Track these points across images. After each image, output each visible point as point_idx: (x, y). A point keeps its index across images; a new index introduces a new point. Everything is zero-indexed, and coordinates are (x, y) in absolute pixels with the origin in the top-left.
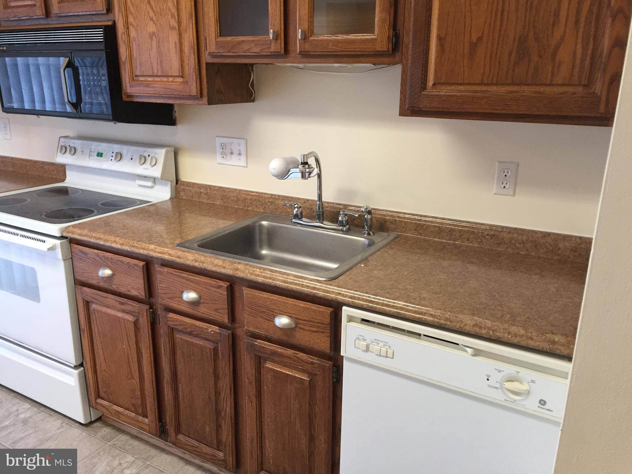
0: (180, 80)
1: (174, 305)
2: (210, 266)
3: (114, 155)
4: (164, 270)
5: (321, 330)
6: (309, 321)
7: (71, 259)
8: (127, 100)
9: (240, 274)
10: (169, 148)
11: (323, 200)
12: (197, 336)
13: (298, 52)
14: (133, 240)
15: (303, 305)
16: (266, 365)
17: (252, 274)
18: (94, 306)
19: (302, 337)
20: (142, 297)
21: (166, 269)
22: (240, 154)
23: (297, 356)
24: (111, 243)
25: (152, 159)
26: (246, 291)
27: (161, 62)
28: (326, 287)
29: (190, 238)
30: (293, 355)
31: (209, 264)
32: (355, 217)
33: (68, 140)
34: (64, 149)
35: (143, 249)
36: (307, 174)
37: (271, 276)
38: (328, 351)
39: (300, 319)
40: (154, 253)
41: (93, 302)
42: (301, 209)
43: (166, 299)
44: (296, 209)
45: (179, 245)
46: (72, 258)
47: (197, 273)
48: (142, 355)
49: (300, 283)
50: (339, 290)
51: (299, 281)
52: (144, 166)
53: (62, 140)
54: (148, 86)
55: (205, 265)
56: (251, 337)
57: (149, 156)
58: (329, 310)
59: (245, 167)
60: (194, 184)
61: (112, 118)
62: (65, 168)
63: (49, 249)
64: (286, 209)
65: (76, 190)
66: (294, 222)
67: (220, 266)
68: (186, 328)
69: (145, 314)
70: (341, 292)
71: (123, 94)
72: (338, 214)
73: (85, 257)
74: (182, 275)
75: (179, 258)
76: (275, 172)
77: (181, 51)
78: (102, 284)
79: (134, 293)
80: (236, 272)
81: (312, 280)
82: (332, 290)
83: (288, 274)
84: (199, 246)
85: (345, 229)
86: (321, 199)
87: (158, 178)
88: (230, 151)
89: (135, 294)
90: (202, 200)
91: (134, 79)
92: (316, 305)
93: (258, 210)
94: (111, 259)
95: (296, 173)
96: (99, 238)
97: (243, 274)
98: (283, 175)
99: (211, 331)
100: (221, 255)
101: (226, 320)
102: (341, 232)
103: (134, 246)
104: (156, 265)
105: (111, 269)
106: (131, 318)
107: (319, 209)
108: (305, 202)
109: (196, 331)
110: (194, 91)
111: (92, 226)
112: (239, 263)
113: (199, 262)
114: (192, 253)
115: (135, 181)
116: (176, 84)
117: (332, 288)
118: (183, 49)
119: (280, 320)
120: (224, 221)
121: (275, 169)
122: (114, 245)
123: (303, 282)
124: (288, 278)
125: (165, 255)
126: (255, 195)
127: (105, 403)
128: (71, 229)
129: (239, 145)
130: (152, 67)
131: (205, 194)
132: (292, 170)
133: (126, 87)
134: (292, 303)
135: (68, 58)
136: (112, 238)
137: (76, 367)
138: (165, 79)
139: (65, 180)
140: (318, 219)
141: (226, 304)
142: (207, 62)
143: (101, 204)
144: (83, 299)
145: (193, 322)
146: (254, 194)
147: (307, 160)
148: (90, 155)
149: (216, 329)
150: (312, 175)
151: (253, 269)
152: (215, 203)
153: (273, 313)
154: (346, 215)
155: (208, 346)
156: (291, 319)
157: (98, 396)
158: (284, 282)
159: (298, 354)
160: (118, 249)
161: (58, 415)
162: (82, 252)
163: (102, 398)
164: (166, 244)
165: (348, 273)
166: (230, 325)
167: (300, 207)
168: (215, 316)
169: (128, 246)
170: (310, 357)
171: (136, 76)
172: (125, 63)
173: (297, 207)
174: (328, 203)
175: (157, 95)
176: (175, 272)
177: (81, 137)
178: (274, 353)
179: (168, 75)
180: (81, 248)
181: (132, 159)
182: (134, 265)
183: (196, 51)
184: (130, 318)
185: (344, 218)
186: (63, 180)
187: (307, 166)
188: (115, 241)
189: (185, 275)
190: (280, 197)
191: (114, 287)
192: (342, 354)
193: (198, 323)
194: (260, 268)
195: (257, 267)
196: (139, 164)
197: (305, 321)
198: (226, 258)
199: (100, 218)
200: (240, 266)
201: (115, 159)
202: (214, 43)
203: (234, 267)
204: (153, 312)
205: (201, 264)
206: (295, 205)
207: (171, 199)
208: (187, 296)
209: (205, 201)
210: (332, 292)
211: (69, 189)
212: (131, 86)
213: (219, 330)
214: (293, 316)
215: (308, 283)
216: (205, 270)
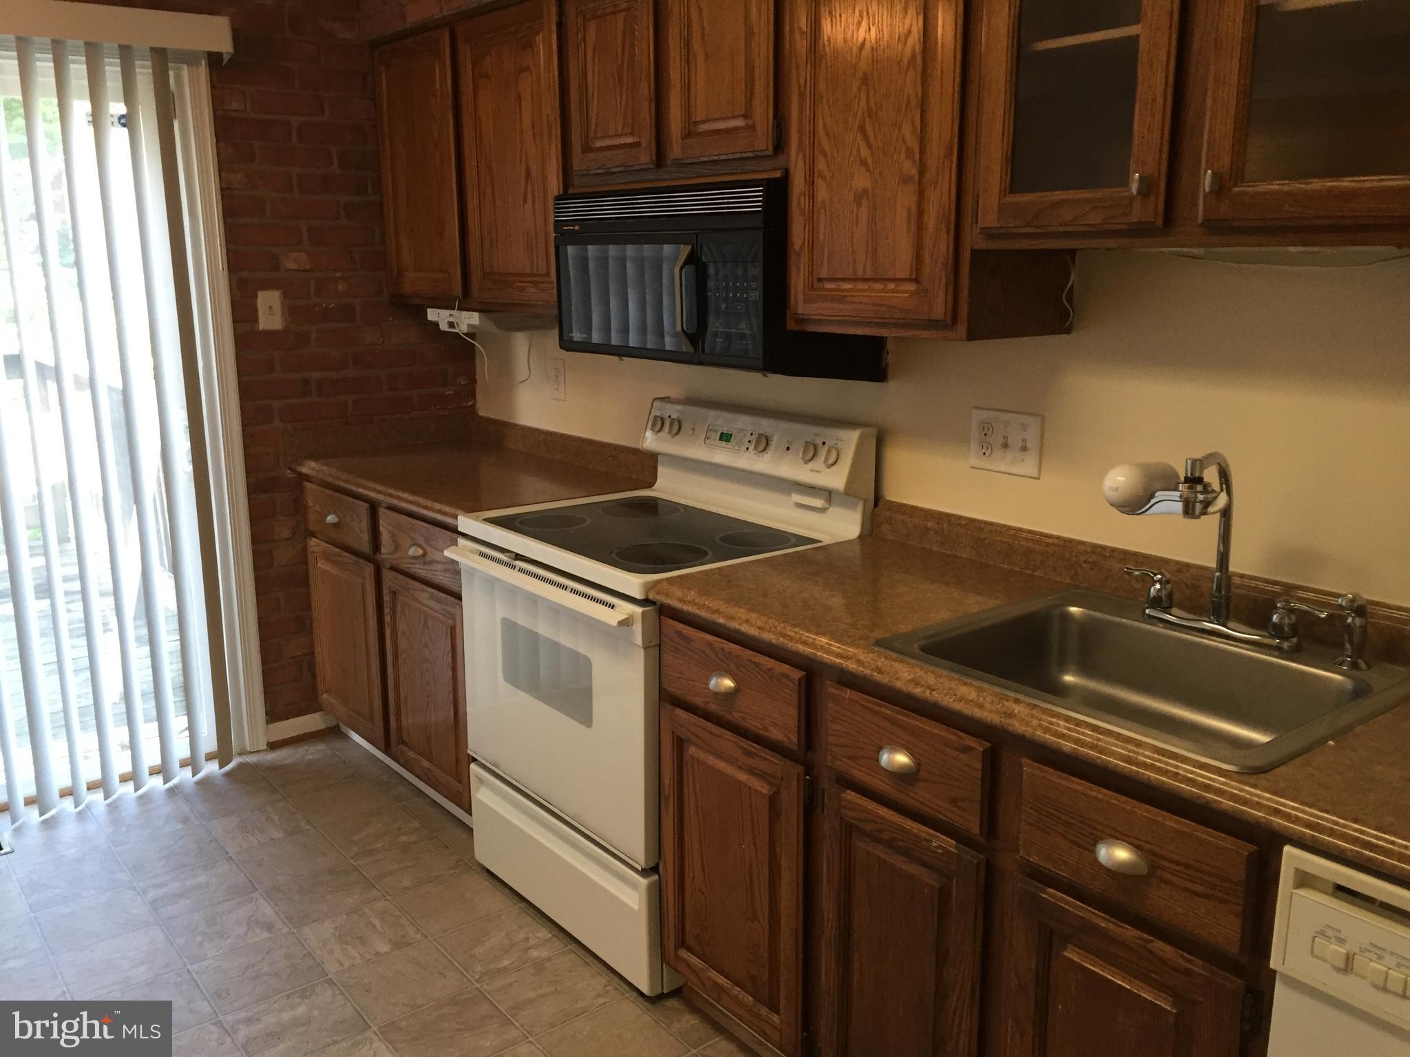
0: (912, 287)
1: (858, 773)
2: (947, 698)
3: (755, 437)
4: (844, 695)
5: (1220, 895)
6: (1187, 866)
7: (658, 648)
8: (796, 329)
9: (1018, 727)
10: (867, 429)
11: (1231, 569)
12: (904, 852)
13: (1200, 221)
14: (783, 622)
15: (1174, 825)
16: (1066, 954)
17: (1047, 730)
18: (692, 750)
19: (1166, 902)
20: (791, 747)
21: (848, 693)
22: (1024, 449)
23: (1149, 946)
24: (739, 624)
25: (829, 451)
26: (1029, 768)
27: (875, 250)
28: (1241, 790)
29: (903, 628)
30: (1139, 941)
31: (946, 695)
32: (1319, 617)
33: (668, 406)
34: (659, 424)
35: (805, 643)
36: (1198, 507)
37: (1095, 742)
38: (1234, 950)
39: (1163, 858)
40: (826, 656)
41: (691, 742)
42: (1169, 586)
43: (845, 760)
44: (1158, 586)
45: (878, 643)
46: (660, 645)
47: (915, 711)
48: (780, 873)
49: (1169, 768)
50: (1277, 802)
51: (1167, 764)
52: (811, 465)
53: (657, 403)
54: (842, 300)
55: (936, 695)
56: (1032, 876)
57: (824, 443)
58: (1247, 848)
59: (1034, 478)
60: (914, 509)
61: (761, 366)
62: (656, 461)
63: (621, 623)
64: (1129, 582)
65: (674, 507)
66: (1149, 615)
67: (972, 701)
68: (881, 831)
69: (795, 783)
70: (1282, 808)
71: (788, 317)
72: (1271, 607)
73: (686, 648)
74: (883, 710)
75: (880, 672)
76: (1113, 495)
77: (920, 227)
78: (713, 707)
79: (776, 735)
80: (1010, 721)
81: (1203, 766)
82: (1256, 799)
83: (1139, 744)
84: (923, 649)
85: (1286, 645)
86: (1227, 568)
87: (837, 492)
88: (1001, 441)
89: (779, 738)
90: (927, 546)
91: (815, 286)
92: (1210, 830)
93: (1059, 579)
94: (737, 656)
95: (1169, 504)
96: (717, 611)
97: (1024, 728)
98: (1136, 504)
99: (937, 847)
100: (977, 678)
101: (975, 829)
102: (1276, 653)
103: (785, 636)
104: (828, 682)
105: (734, 679)
106: (764, 789)
107: (1219, 589)
108: (1179, 570)
109: (903, 841)
110: (939, 310)
111: (705, 584)
112: (1017, 701)
113: (922, 686)
114: (909, 664)
115: (790, 495)
116: (902, 296)
117: (1257, 795)
118: (925, 221)
119: (1110, 852)
120: (979, 598)
121: (1116, 489)
122: (744, 628)
123: (1177, 767)
124: (1138, 753)
125: (850, 661)
126: (1053, 544)
127: (694, 960)
128: (665, 585)
129: (1024, 427)
130: (855, 262)
131: (936, 533)
132: (1160, 495)
133: (796, 301)
134: (1145, 814)
135: (690, 247)
136: (742, 613)
137: (644, 872)
138: (878, 286)
139: (654, 484)
140: (1213, 615)
141: (978, 789)
142: (976, 247)
143: (723, 539)
144: (673, 732)
145: (899, 819)
146: (1050, 541)
147: (1201, 472)
148: (707, 438)
149: (949, 843)
150: (1211, 509)
151: (1050, 719)
152: (957, 554)
153: (1094, 831)
154: (1292, 611)
155: (929, 881)
156: (1140, 852)
157: (682, 943)
158: (1128, 760)
159: (1152, 941)
160: (753, 638)
161: (600, 965)
162: (679, 634)
163: (689, 949)
164: (853, 639)
165: (1298, 761)
166: (983, 841)
167: (1168, 582)
168: (950, 815)
169: (774, 633)
170: (1183, 957)
171: (820, 280)
172: (798, 254)
173: (1160, 581)
174: (1242, 576)
175: (857, 319)
176: (868, 701)
177: (692, 401)
178: (1089, 929)
179: (886, 277)
180: (680, 626)
181: (788, 449)
182: (781, 674)
183: (952, 226)
184: (763, 787)
185: (1287, 618)
186: (650, 485)
187: (1199, 488)
188: (747, 621)
189: (888, 712)
190: (1116, 554)
191: (736, 717)
192: (1272, 965)
193: (909, 824)
194: (1068, 719)
195: (1059, 716)
196: (801, 460)
197: (1178, 863)
198: (986, 686)
199: (719, 569)
200: (1017, 708)
201: (755, 448)
202: (996, 207)
203: (1004, 709)
204: (811, 783)
205: (928, 692)
206: (1155, 575)
207: (860, 537)
208: (890, 760)
209: (935, 548)
210: (1258, 803)
211: (658, 502)
212: (806, 301)
213: (957, 848)
214: (1146, 846)
215: (1192, 772)
216: (935, 705)
